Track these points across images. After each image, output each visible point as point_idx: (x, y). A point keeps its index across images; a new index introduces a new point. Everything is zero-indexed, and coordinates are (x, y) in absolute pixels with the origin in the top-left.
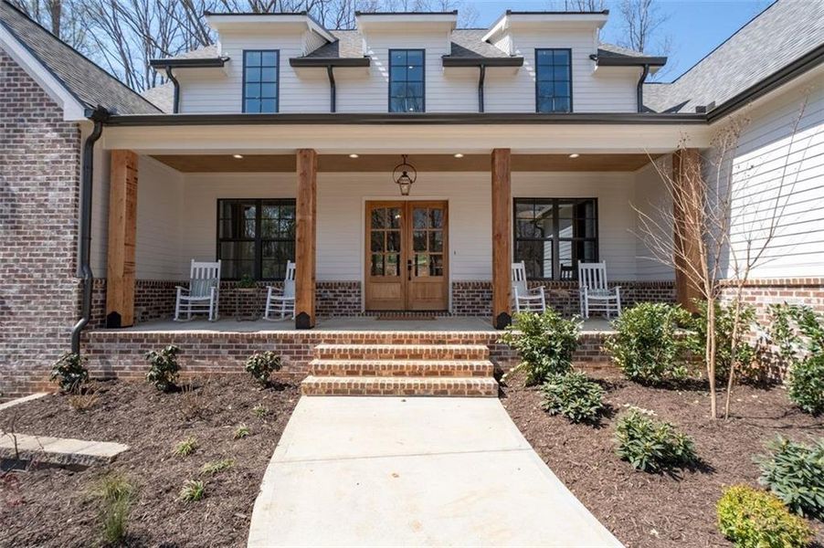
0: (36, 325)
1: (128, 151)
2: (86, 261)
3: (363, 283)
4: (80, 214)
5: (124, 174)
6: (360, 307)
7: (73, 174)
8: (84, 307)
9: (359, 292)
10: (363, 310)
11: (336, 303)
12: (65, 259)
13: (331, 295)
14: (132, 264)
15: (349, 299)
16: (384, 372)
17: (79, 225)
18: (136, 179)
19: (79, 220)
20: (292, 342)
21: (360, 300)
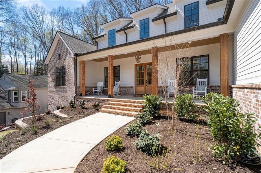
0: (70, 95)
1: (82, 61)
2: (76, 83)
3: (134, 87)
4: (75, 74)
5: (82, 65)
6: (133, 93)
7: (74, 67)
8: (76, 92)
9: (133, 89)
10: (134, 94)
11: (128, 92)
12: (73, 83)
13: (126, 90)
14: (84, 83)
15: (130, 91)
16: (117, 109)
17: (75, 76)
18: (85, 66)
19: (75, 75)
20: (105, 101)
21: (133, 91)
